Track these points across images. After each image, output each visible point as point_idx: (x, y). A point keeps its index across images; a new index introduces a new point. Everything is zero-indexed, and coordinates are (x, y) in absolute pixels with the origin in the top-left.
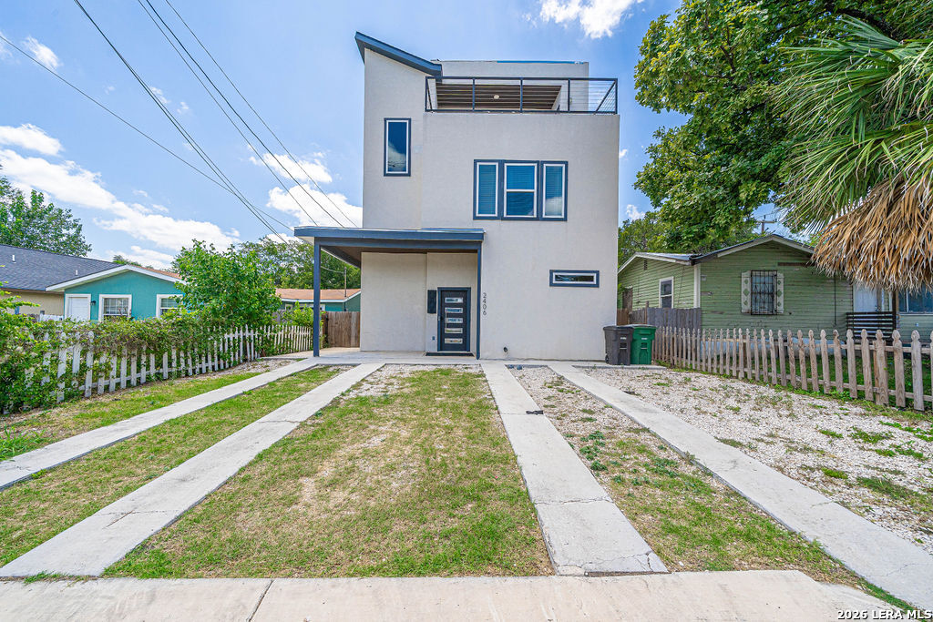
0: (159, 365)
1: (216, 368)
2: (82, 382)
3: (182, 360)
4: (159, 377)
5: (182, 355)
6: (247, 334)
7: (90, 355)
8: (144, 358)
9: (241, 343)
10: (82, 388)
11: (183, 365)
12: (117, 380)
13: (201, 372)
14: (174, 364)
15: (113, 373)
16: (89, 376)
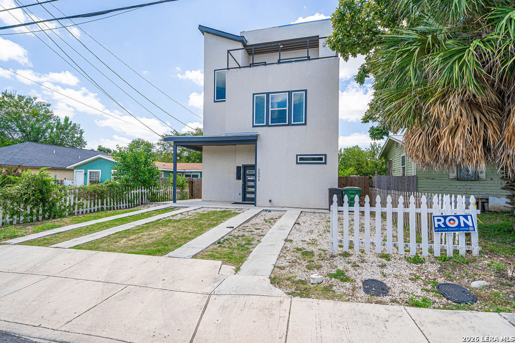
0: (102, 204)
1: (128, 207)
2: (74, 209)
3: (112, 202)
4: (102, 209)
5: (112, 200)
6: (143, 191)
7: (77, 199)
8: (96, 201)
9: (140, 195)
10: (74, 211)
11: (112, 204)
12: (86, 209)
13: (120, 208)
14: (109, 204)
15: (85, 206)
16: (76, 207)
